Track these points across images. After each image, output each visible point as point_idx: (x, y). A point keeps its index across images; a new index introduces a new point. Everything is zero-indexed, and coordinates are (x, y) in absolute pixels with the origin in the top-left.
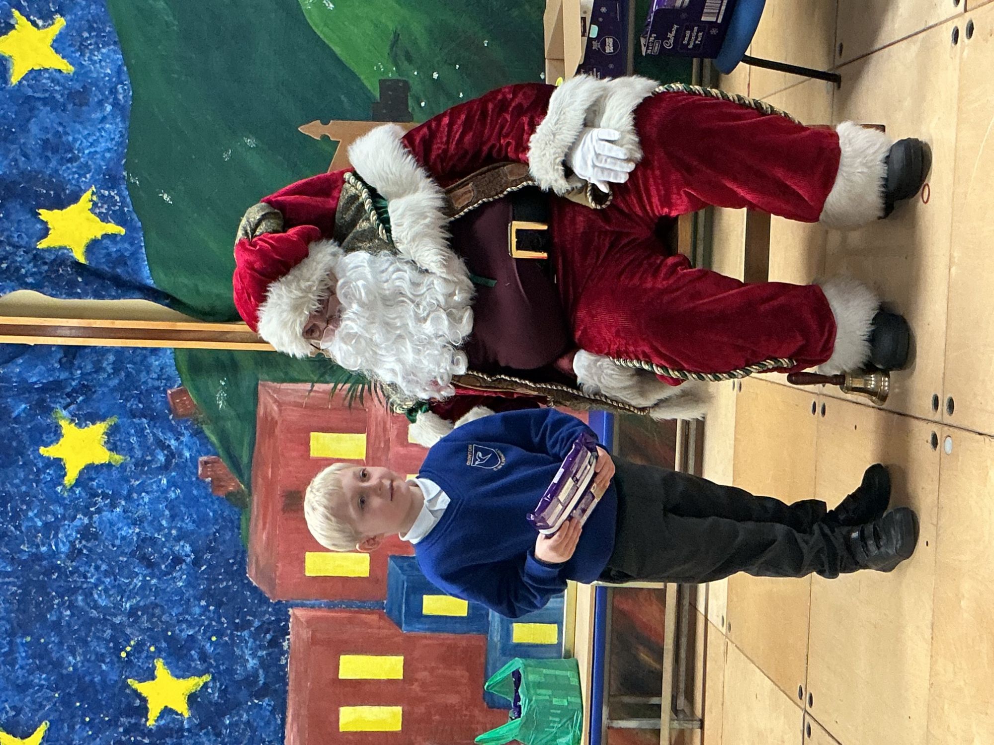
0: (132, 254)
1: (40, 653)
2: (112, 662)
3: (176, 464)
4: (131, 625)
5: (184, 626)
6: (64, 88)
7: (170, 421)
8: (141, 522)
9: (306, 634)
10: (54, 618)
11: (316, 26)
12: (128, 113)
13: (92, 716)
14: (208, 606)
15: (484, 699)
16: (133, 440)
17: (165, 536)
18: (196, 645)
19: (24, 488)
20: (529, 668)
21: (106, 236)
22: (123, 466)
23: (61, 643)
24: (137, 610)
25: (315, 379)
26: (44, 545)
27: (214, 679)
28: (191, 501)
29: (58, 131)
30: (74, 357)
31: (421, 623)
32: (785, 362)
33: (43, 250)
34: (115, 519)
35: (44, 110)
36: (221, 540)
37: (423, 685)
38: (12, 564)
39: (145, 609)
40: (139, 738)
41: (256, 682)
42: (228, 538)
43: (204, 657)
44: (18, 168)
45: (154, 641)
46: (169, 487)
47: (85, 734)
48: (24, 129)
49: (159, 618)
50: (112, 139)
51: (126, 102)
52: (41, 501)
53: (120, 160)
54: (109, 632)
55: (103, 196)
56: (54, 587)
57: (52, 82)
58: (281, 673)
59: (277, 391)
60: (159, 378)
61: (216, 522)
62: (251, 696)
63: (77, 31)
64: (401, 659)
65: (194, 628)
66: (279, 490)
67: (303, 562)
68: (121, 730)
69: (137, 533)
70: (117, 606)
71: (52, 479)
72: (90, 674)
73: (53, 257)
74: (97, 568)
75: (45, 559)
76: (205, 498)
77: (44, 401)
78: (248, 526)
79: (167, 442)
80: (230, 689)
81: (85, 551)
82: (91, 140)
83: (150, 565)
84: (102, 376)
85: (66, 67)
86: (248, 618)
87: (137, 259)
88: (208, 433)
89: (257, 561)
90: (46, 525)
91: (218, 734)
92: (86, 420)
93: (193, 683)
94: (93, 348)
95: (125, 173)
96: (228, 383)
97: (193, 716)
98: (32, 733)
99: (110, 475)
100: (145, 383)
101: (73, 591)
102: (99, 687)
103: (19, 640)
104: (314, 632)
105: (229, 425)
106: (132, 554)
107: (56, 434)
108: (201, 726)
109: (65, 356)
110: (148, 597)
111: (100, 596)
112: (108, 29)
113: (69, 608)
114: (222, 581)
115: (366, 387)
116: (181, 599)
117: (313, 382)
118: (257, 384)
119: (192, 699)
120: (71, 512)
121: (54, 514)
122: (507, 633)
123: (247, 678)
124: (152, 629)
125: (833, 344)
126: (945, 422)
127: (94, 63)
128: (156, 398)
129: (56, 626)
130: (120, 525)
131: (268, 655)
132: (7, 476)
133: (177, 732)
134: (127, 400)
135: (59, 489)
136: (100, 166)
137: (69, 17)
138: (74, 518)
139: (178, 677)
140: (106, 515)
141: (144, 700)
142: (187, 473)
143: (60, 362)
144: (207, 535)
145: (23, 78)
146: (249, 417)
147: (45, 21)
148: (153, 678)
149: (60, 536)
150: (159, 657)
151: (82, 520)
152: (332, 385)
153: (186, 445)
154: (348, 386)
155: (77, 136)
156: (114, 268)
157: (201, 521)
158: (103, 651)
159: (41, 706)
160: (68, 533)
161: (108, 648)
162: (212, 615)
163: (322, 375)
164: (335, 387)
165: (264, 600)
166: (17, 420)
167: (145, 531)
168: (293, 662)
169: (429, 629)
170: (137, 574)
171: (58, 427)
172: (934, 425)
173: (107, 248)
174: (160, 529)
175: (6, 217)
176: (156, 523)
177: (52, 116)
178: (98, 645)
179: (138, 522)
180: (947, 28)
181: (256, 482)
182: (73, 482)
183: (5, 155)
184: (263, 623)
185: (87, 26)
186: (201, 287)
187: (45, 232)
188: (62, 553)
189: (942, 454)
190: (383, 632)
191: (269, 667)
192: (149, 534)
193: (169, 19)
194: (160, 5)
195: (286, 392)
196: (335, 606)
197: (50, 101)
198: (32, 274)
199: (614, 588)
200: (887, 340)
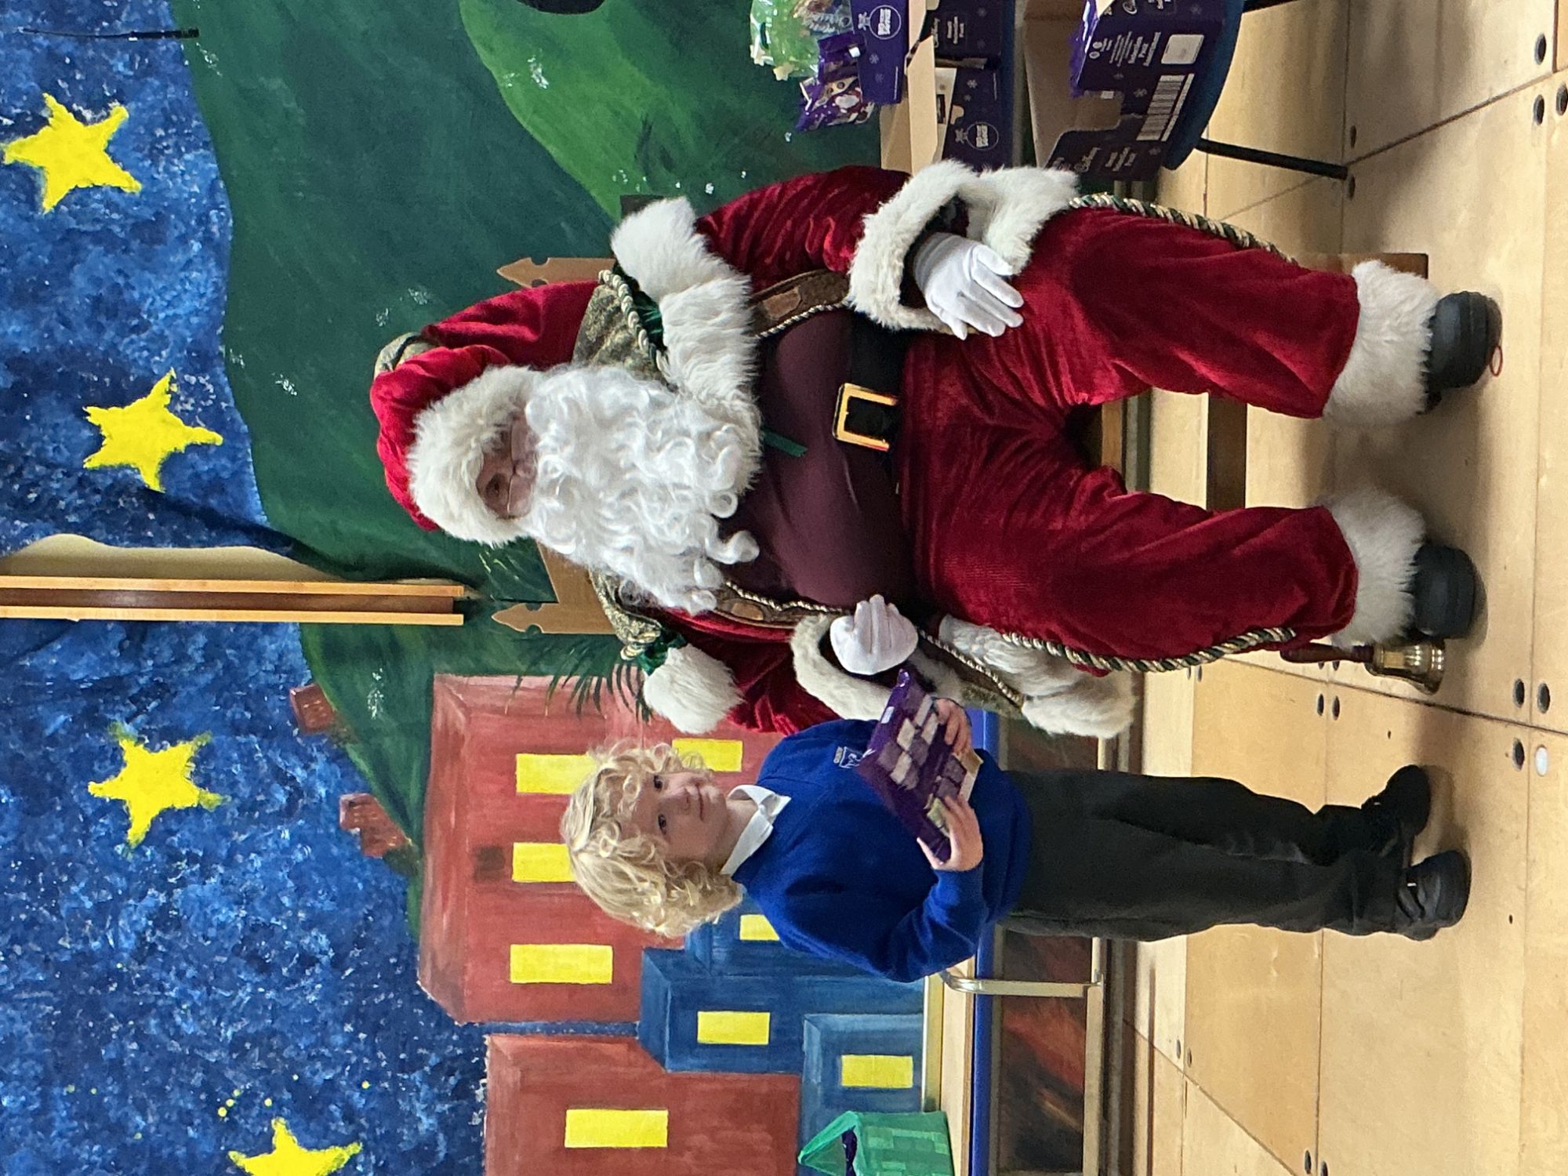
0: (234, 474)
1: (90, 1111)
2: (204, 1125)
3: (305, 807)
4: (234, 1065)
5: (319, 1065)
6: (127, 216)
7: (293, 738)
8: (250, 900)
9: (512, 1076)
10: (113, 1055)
11: (520, 111)
12: (226, 253)
14: (356, 1032)
16: (236, 769)
17: (287, 921)
18: (338, 1095)
19: (63, 849)
20: (869, 1128)
21: (192, 447)
22: (220, 811)
23: (122, 1096)
24: (244, 1040)
25: (523, 668)
26: (95, 940)
27: (366, 1150)
28: (328, 865)
29: (116, 286)
30: (143, 639)
31: (697, 1057)
32: (1277, 634)
33: (93, 471)
34: (209, 895)
35: (95, 250)
36: (375, 927)
37: (700, 1155)
38: (46, 969)
39: (255, 1040)
41: (433, 1153)
42: (386, 923)
43: (350, 1115)
44: (53, 343)
45: (271, 1089)
46: (293, 843)
48: (63, 280)
49: (279, 1051)
50: (202, 296)
51: (223, 235)
52: (89, 867)
53: (214, 328)
54: (200, 1074)
55: (188, 383)
56: (112, 1005)
57: (107, 206)
58: (473, 1140)
59: (464, 688)
60: (276, 671)
63: (145, 126)
64: (663, 1115)
65: (333, 1067)
66: (467, 846)
67: (505, 960)
69: (244, 918)
70: (213, 1034)
71: (108, 834)
73: (109, 482)
74: (180, 974)
75: (98, 961)
76: (351, 859)
77: (96, 708)
78: (419, 904)
79: (290, 772)
80: (391, 1166)
81: (160, 948)
82: (168, 297)
83: (264, 968)
84: (187, 669)
85: (130, 184)
86: (420, 1051)
87: (241, 484)
88: (354, 756)
89: (434, 959)
90: (99, 906)
92: (161, 739)
93: (334, 1157)
94: (173, 625)
95: (222, 349)
96: (386, 676)
99: (201, 825)
100: (255, 678)
101: (144, 1011)
102: (184, 1167)
103: (56, 1091)
104: (525, 1071)
105: (387, 742)
106: (236, 951)
107: (115, 762)
109: (128, 638)
110: (263, 1017)
111: (185, 1018)
112: (194, 123)
113: (135, 1038)
114: (378, 992)
115: (604, 680)
116: (313, 1023)
117: (520, 675)
118: (431, 680)
120: (137, 884)
121: (112, 888)
122: (833, 1071)
123: (418, 1149)
124: (268, 1071)
125: (1354, 601)
126: (1535, 722)
127: (172, 176)
128: (272, 701)
129: (115, 1067)
130: (216, 906)
131: (451, 1110)
132: (37, 829)
134: (225, 706)
135: (119, 848)
136: (184, 340)
137: (133, 105)
138: (143, 895)
139: (309, 1148)
140: (195, 889)
142: (322, 820)
143: (120, 648)
144: (354, 919)
145: (61, 202)
146: (420, 731)
147: (96, 111)
148: (270, 1149)
149: (121, 923)
150: (280, 1115)
151: (155, 897)
152: (550, 678)
153: (320, 777)
154: (575, 679)
155: (146, 290)
156: (206, 496)
157: (345, 898)
158: (190, 1106)
160: (135, 918)
161: (197, 1102)
162: (362, 1046)
163: (534, 663)
164: (555, 681)
165: (444, 1022)
166: (52, 740)
167: (256, 914)
168: (493, 1121)
169: (705, 1066)
170: (243, 983)
171: (118, 750)
172: (1516, 728)
173: (193, 466)
174: (279, 910)
175: (36, 419)
176: (273, 901)
177: (106, 260)
178: (182, 1097)
179: (244, 899)
180: (1525, 98)
181: (432, 831)
182: (142, 838)
183: (34, 322)
184: (445, 1058)
185: (162, 119)
186: (342, 525)
187: (97, 442)
188: (126, 950)
189: (1532, 776)
190: (636, 1072)
191: (455, 1129)
192: (262, 919)
193: (293, 105)
194: (276, 84)
195: (477, 691)
196: (558, 1030)
197: (103, 237)
198: (77, 510)
199: (1003, 996)
200: (1439, 589)
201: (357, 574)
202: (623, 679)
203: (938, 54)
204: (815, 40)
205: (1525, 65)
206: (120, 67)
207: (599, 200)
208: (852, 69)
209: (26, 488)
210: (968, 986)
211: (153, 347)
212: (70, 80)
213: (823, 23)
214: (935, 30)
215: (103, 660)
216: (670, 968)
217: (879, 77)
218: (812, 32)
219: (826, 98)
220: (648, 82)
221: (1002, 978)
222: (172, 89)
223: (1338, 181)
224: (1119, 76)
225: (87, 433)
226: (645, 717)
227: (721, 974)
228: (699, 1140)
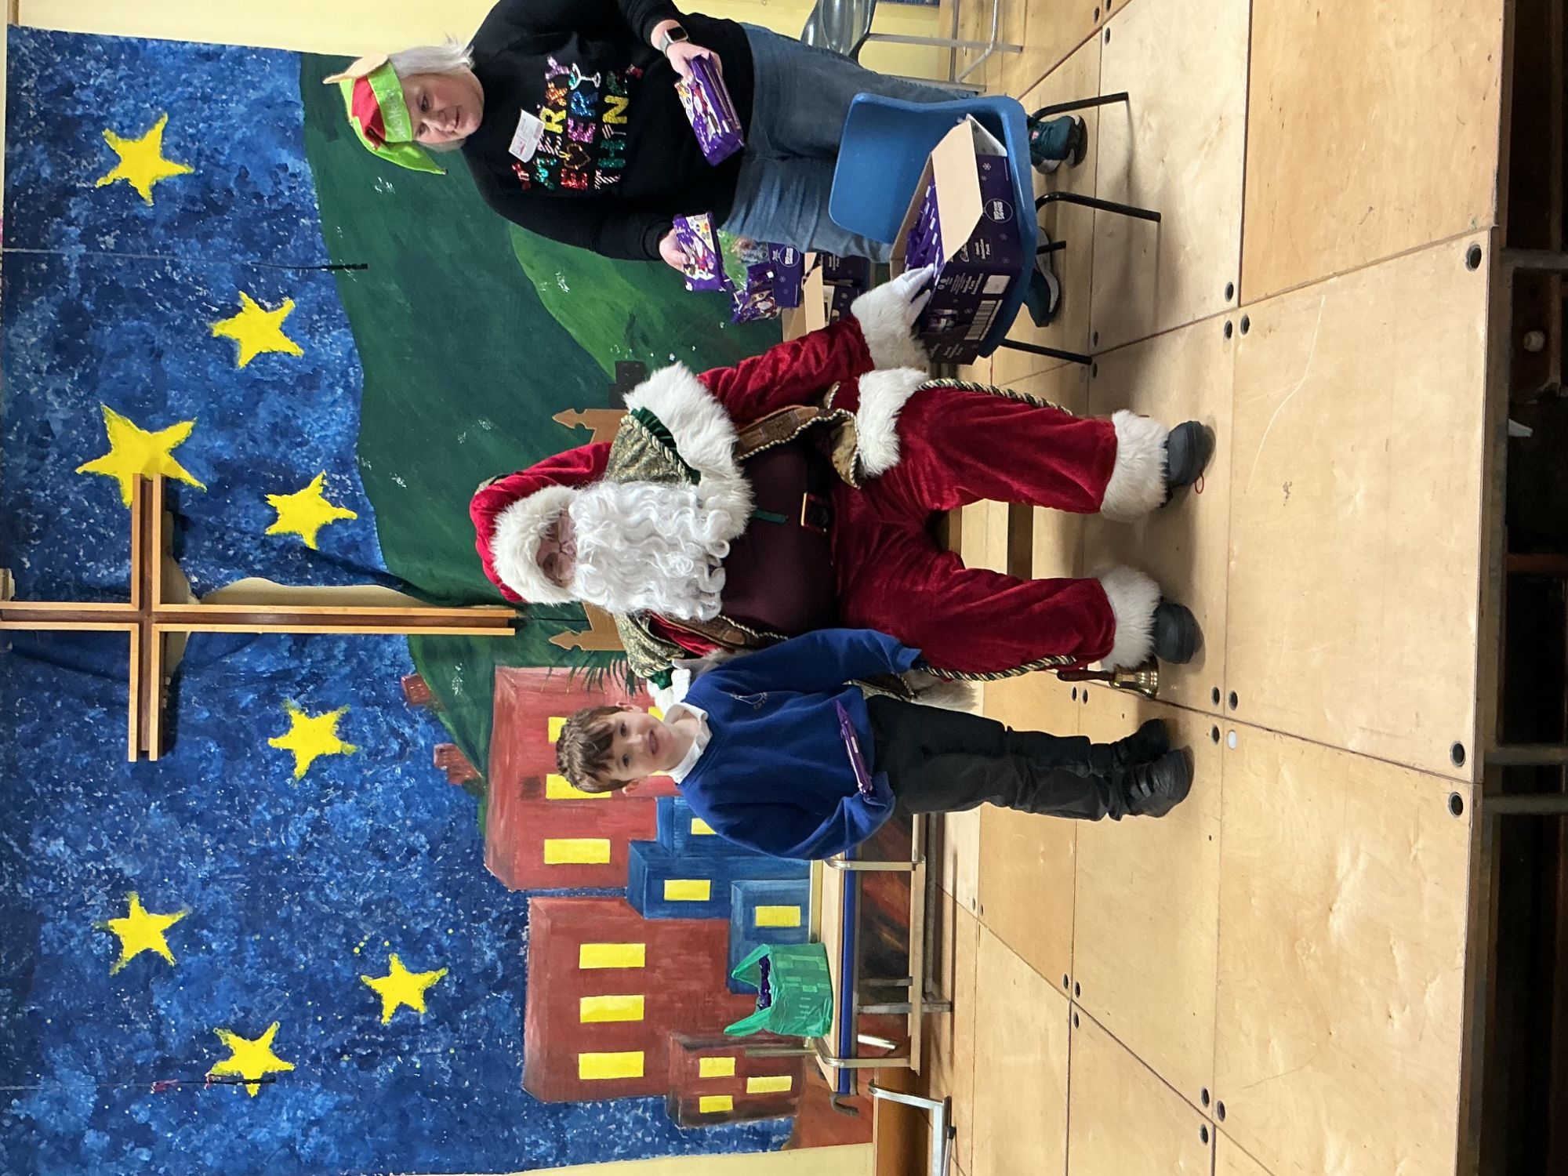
0: (365, 539)
1: (270, 952)
2: (345, 959)
3: (411, 753)
4: (364, 921)
5: (420, 919)
6: (293, 370)
7: (403, 708)
8: (375, 813)
9: (545, 924)
10: (285, 915)
11: (551, 307)
12: (360, 397)
13: (324, 1015)
14: (444, 897)
15: (727, 985)
16: (366, 729)
17: (399, 827)
18: (432, 938)
19: (252, 781)
20: (778, 955)
21: (337, 521)
22: (356, 756)
23: (291, 941)
24: (371, 904)
25: (553, 662)
26: (273, 840)
27: (450, 973)
28: (427, 791)
29: (287, 416)
30: (304, 645)
31: (664, 909)
32: (1063, 660)
33: (272, 536)
34: (347, 810)
35: (272, 394)
36: (456, 829)
37: (666, 971)
38: (240, 861)
39: (378, 904)
40: (374, 1037)
41: (495, 975)
42: (464, 827)
43: (440, 950)
44: (245, 453)
45: (389, 935)
46: (403, 776)
47: (318, 1034)
48: (252, 412)
49: (394, 911)
50: (343, 423)
51: (357, 384)
52: (268, 793)
53: (352, 444)
54: (341, 927)
55: (334, 479)
56: (285, 883)
57: (282, 364)
58: (521, 965)
59: (514, 676)
60: (392, 665)
61: (452, 811)
62: (489, 989)
63: (306, 313)
64: (642, 946)
65: (429, 920)
66: (517, 778)
67: (542, 849)
68: (355, 1028)
69: (371, 825)
70: (350, 900)
71: (281, 772)
72: (323, 971)
73: (282, 543)
74: (329, 862)
75: (275, 853)
76: (441, 786)
77: (273, 690)
78: (485, 815)
79: (401, 730)
80: (467, 983)
81: (316, 845)
82: (321, 424)
83: (384, 857)
84: (333, 664)
85: (295, 350)
86: (486, 909)
87: (369, 545)
88: (443, 719)
89: (494, 849)
90: (276, 818)
91: (456, 1030)
92: (317, 709)
93: (429, 978)
94: (323, 635)
95: (357, 457)
96: (465, 668)
97: (430, 1011)
98: (262, 1034)
99: (342, 765)
100: (378, 670)
101: (303, 887)
102: (331, 985)
103: (247, 939)
104: (553, 921)
105: (465, 711)
106: (366, 846)
107: (286, 724)
108: (438, 1022)
109: (295, 644)
110: (383, 889)
111: (332, 890)
112: (339, 311)
113: (299, 904)
114: (458, 872)
115: (605, 670)
116: (417, 891)
117: (551, 666)
118: (494, 671)
119: (428, 994)
120: (301, 804)
121: (284, 807)
122: (750, 916)
123: (485, 970)
124: (386, 924)
125: (1112, 640)
126: (1227, 715)
127: (324, 345)
128: (389, 685)
129: (286, 923)
130: (352, 817)
131: (506, 946)
132: (234, 769)
133: (412, 1029)
134: (359, 688)
135: (289, 781)
136: (331, 450)
137: (298, 300)
138: (305, 810)
139: (413, 972)
140: (339, 807)
141: (379, 997)
142: (422, 761)
143: (289, 650)
144: (443, 825)
145: (251, 362)
146: (485, 702)
148: (388, 974)
149: (290, 829)
150: (394, 952)
151: (313, 812)
153: (421, 733)
154: (587, 669)
155: (307, 419)
156: (346, 552)
157: (437, 811)
158: (335, 947)
159: (272, 1006)
160: (299, 826)
161: (340, 944)
162: (448, 907)
163: (561, 659)
164: (574, 671)
165: (501, 890)
166: (245, 711)
167: (379, 822)
168: (533, 953)
169: (670, 915)
170: (370, 867)
171: (288, 717)
172: (1215, 719)
173: (338, 533)
174: (394, 819)
175: (233, 503)
176: (389, 814)
177: (280, 400)
178: (330, 941)
179: (371, 813)
180: (1219, 323)
181: (494, 770)
182: (304, 774)
183: (233, 440)
184: (501, 913)
185: (316, 309)
186: (434, 572)
187: (274, 517)
188: (292, 847)
189: (1225, 748)
190: (624, 920)
191: (507, 959)
192: (383, 825)
193: (402, 301)
194: (393, 287)
195: (523, 677)
196: (575, 893)
197: (279, 385)
198: (260, 561)
199: (863, 872)
200: (1172, 631)
201: (446, 603)
202: (617, 668)
203: (825, 278)
204: (745, 267)
205: (1218, 301)
206: (290, 275)
207: (603, 365)
208: (767, 286)
209: (227, 547)
210: (841, 865)
211: (312, 456)
212: (258, 283)
213: (750, 256)
214: (821, 262)
215: (278, 659)
216: (647, 853)
217: (786, 292)
218: (743, 262)
219: (751, 304)
220: (634, 289)
221: (862, 860)
222: (324, 289)
223: (1086, 366)
224: (955, 301)
225: (267, 512)
226: (631, 694)
227: (679, 856)
228: (665, 962)
